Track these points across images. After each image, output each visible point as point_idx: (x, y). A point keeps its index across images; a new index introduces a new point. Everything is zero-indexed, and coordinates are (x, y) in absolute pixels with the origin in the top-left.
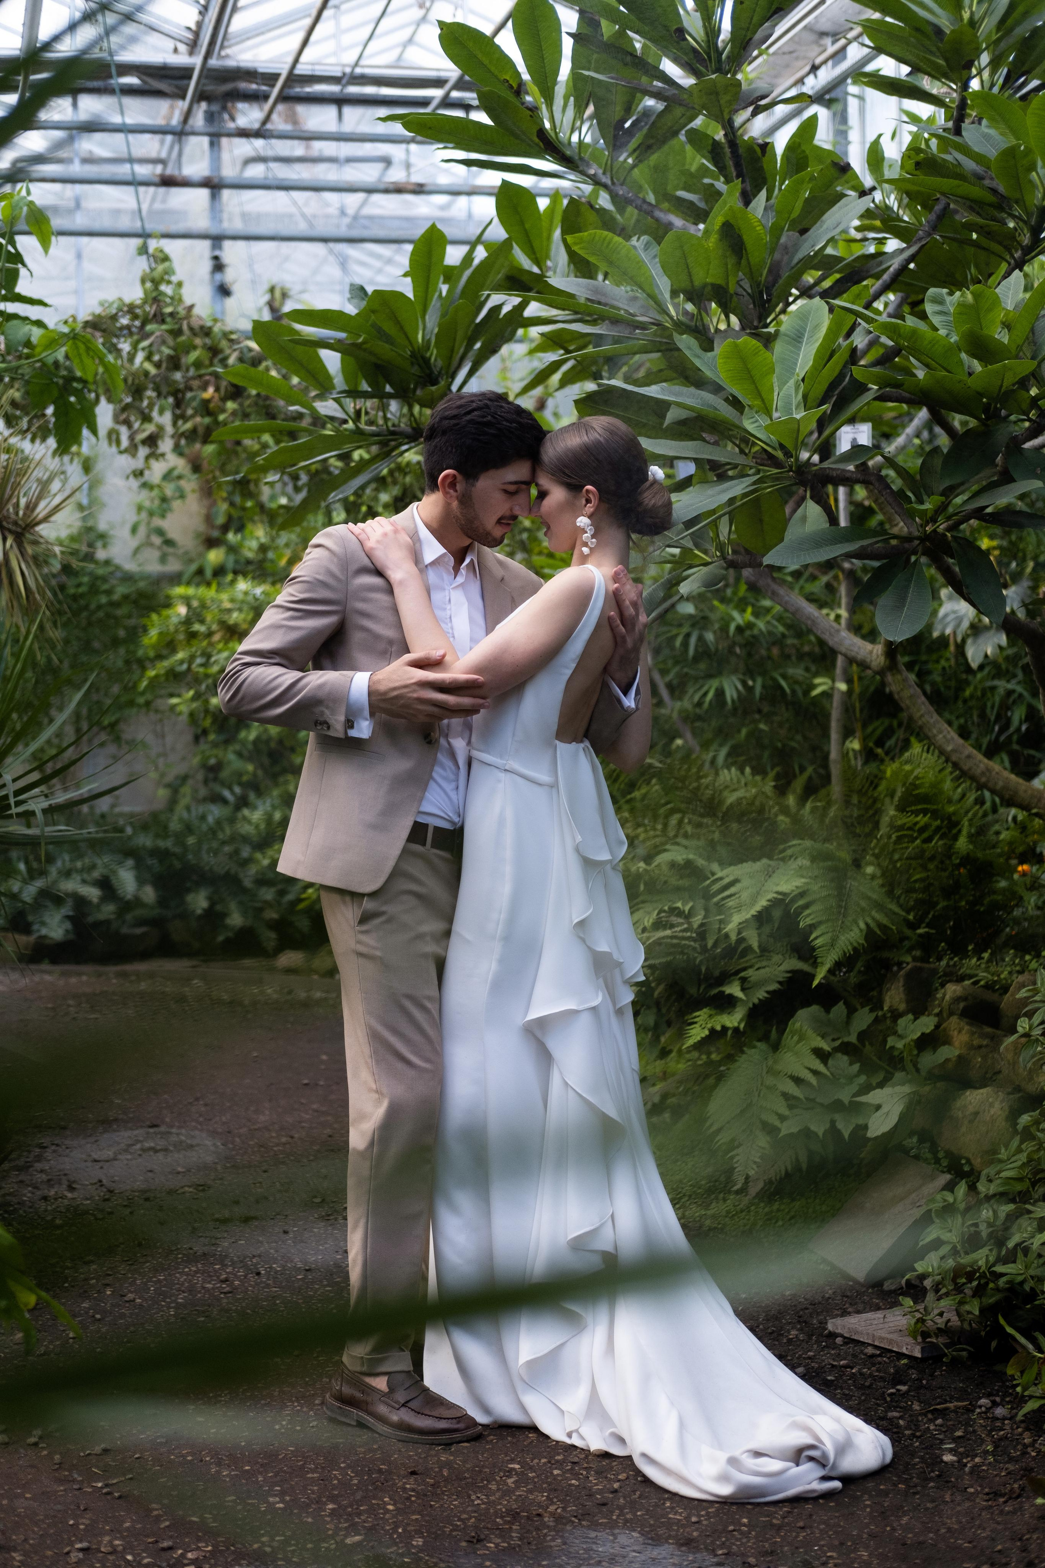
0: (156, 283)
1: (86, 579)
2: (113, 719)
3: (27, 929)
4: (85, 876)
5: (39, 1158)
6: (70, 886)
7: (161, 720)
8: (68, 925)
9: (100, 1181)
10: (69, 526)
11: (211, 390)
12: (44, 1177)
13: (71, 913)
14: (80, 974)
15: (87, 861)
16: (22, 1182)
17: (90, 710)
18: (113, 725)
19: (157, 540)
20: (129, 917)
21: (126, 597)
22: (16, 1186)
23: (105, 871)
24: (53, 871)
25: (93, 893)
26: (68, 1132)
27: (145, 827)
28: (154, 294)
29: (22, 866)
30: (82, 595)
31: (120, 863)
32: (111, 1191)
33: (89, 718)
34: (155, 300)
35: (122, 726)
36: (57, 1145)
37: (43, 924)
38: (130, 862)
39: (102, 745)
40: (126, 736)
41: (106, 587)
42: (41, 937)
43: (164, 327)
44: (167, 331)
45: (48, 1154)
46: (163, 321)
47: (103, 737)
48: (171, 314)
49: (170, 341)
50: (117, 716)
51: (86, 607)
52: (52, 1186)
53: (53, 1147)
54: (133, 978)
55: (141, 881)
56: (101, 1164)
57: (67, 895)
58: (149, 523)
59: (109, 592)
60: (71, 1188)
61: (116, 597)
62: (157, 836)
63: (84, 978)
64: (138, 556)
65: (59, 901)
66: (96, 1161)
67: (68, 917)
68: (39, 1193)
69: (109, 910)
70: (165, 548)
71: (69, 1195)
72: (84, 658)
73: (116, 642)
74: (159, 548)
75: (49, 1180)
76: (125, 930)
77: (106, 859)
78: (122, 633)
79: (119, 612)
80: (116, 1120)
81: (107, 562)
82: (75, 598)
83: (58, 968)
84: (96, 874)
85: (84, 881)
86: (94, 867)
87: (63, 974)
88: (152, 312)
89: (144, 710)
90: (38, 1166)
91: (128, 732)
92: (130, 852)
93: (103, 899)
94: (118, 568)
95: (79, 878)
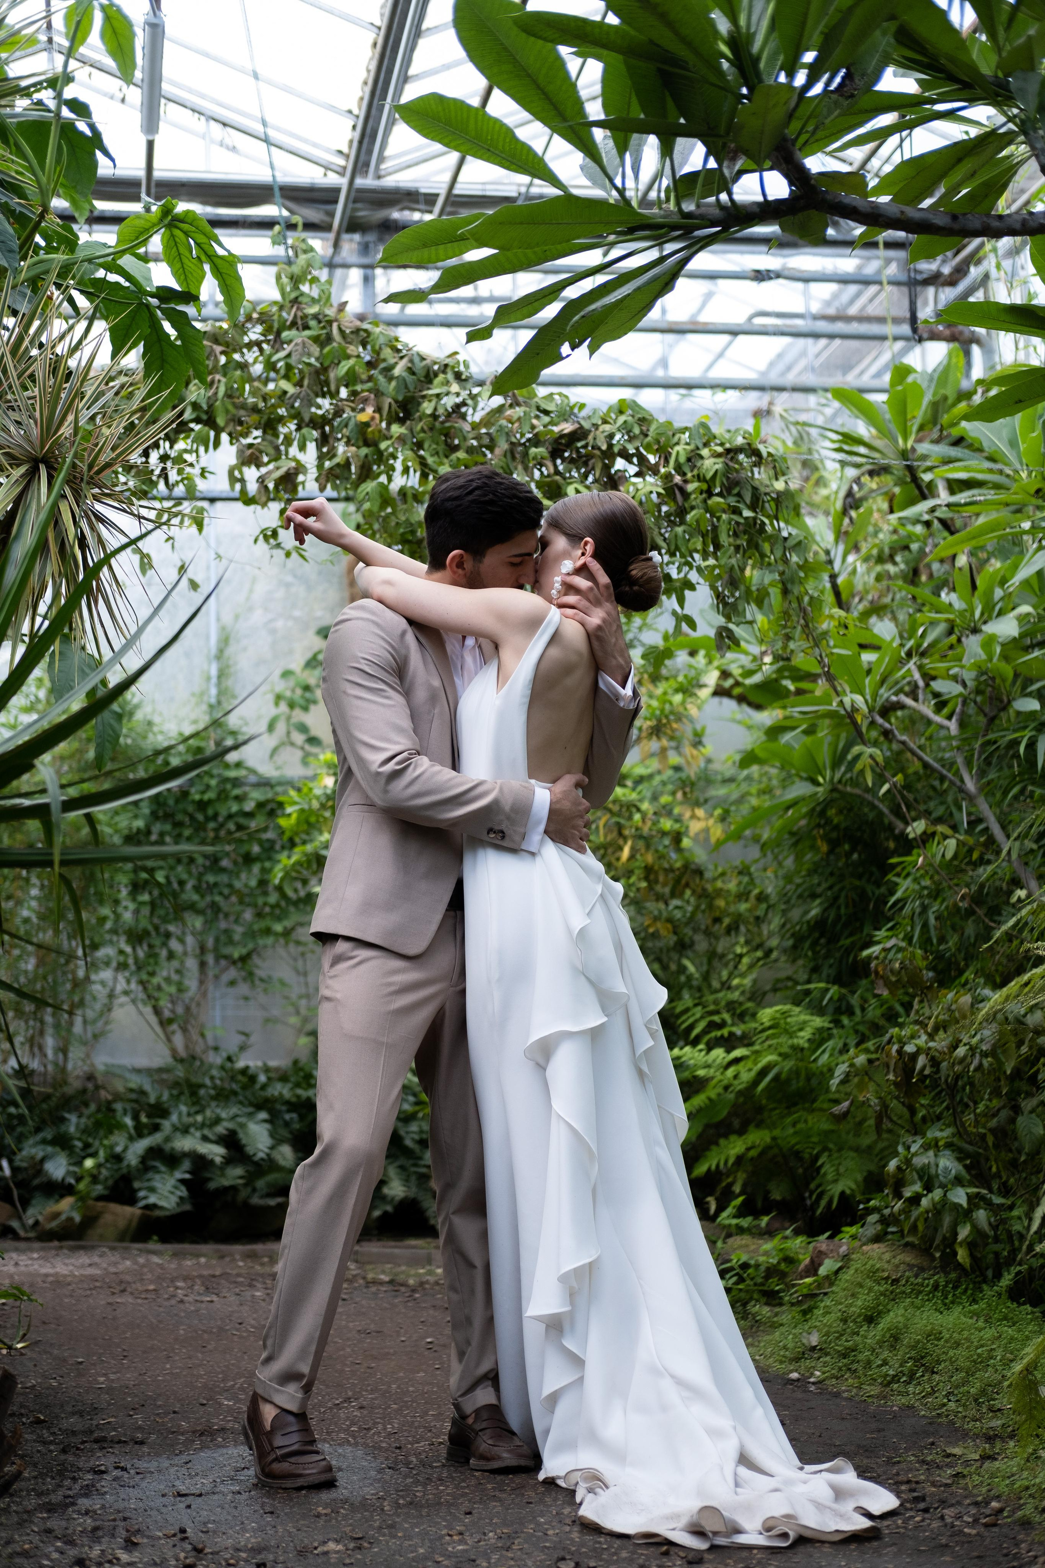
0: (296, 280)
1: (213, 782)
2: (244, 951)
3: (130, 1199)
4: (206, 1132)
5: (88, 1491)
6: (186, 1144)
7: (303, 954)
8: (183, 1192)
9: (183, 1531)
10: (195, 722)
11: (370, 410)
12: (89, 1522)
13: (187, 1176)
14: (198, 1256)
15: (208, 1113)
16: (49, 1531)
17: (217, 940)
18: (244, 959)
19: (299, 738)
20: (260, 1184)
21: (260, 805)
22: (36, 1539)
23: (230, 1125)
24: (166, 1125)
25: (216, 1152)
26: (145, 1449)
27: (284, 1078)
28: (293, 295)
29: (128, 1121)
30: (210, 802)
31: (250, 1115)
32: (198, 1551)
33: (216, 950)
34: (295, 301)
35: (256, 960)
36: (124, 1469)
37: (152, 1190)
38: (263, 1115)
39: (232, 983)
40: (260, 973)
41: (236, 792)
42: (147, 1207)
43: (307, 333)
44: (309, 338)
45: (105, 1483)
46: (306, 327)
47: (233, 973)
48: (315, 317)
49: (315, 350)
50: (250, 946)
51: (215, 816)
52: (98, 1540)
53: (115, 1473)
54: (266, 1260)
55: (277, 1140)
56: (189, 1500)
57: (185, 1155)
58: (289, 718)
59: (239, 799)
60: (130, 1545)
61: (249, 806)
62: (298, 1085)
63: (203, 1260)
64: (276, 758)
65: (172, 1160)
66: (180, 1495)
67: (183, 1181)
68: (73, 1552)
69: (235, 1174)
70: (307, 747)
71: (124, 1557)
72: (211, 878)
73: (248, 859)
74: (302, 748)
75: (96, 1529)
76: (256, 1200)
77: (234, 1110)
78: (256, 849)
79: (253, 825)
80: (223, 1430)
81: (238, 765)
82: (202, 805)
83: (170, 1248)
84: (220, 1129)
85: (205, 1139)
86: (218, 1121)
87: (175, 1255)
88: (291, 318)
89: (282, 941)
90: (84, 1503)
91: (263, 967)
92: (264, 1104)
93: (228, 1161)
94: (253, 771)
95: (198, 1134)
